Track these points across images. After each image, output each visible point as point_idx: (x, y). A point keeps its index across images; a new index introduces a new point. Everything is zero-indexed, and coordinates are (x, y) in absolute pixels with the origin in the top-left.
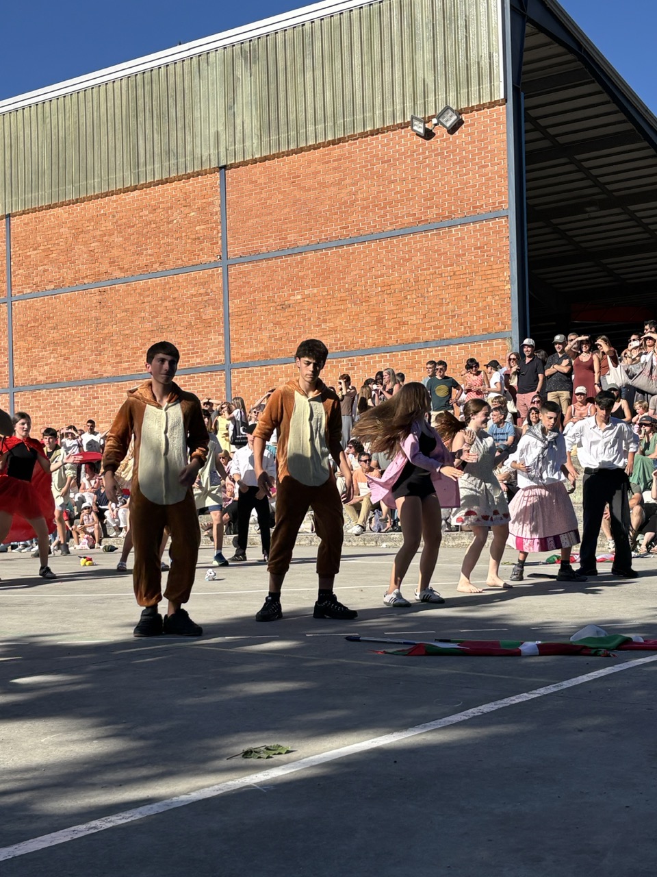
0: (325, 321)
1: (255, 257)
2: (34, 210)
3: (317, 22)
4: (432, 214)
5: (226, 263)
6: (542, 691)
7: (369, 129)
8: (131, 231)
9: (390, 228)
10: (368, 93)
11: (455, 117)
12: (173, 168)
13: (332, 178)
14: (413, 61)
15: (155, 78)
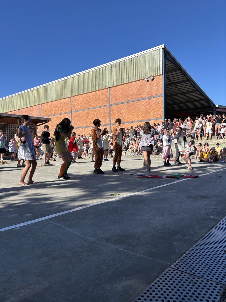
0: (128, 116)
1: (115, 104)
2: (76, 96)
3: (127, 60)
4: (148, 96)
5: (110, 105)
6: (166, 185)
7: (137, 80)
8: (93, 99)
9: (141, 98)
10: (137, 73)
11: (153, 78)
12: (101, 88)
13: (129, 89)
14: (145, 67)
15: (97, 71)
